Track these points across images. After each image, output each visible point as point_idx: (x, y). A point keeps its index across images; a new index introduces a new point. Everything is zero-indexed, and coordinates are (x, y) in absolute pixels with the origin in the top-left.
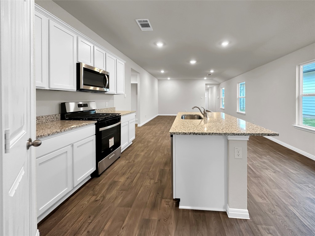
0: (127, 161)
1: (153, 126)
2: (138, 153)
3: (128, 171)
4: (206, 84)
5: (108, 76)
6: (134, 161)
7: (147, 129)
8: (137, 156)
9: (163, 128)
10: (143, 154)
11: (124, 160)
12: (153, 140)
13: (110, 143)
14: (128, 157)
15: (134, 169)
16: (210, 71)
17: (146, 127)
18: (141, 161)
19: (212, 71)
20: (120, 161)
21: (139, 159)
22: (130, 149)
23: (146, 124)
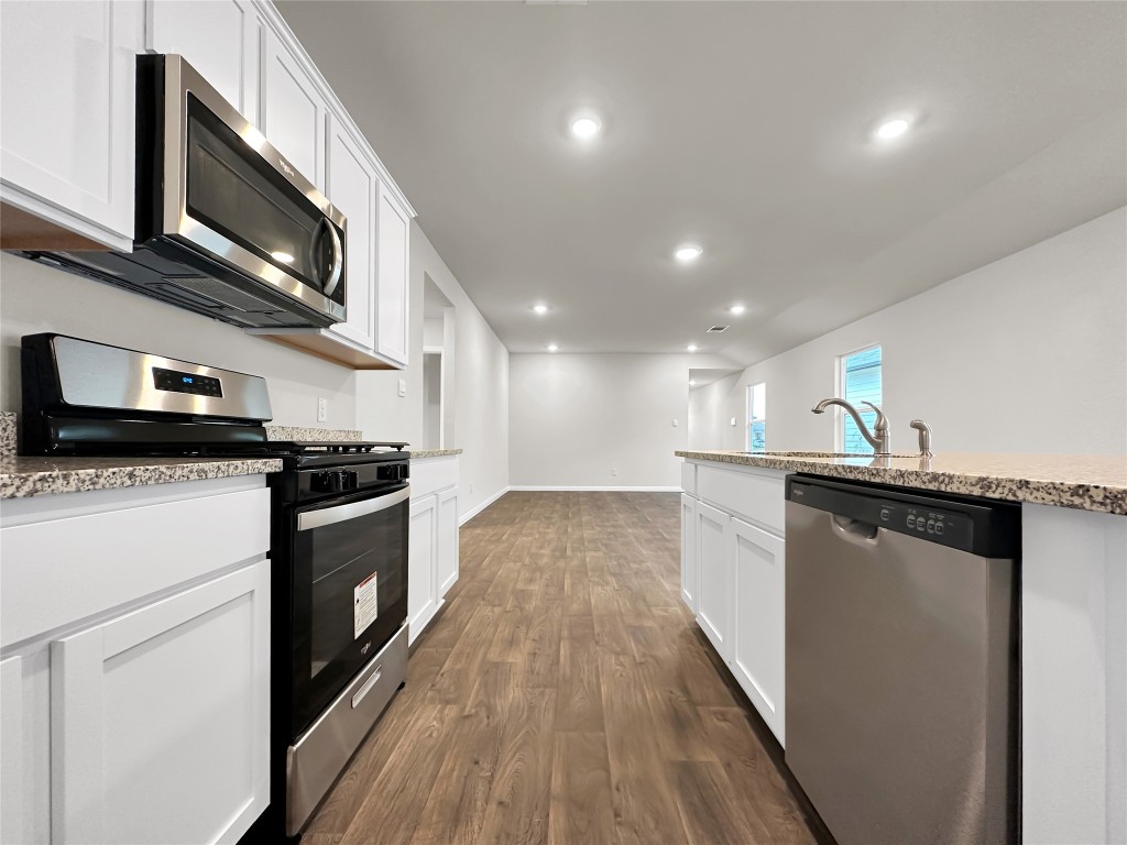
0: (451, 712)
1: (509, 530)
2: (493, 656)
3: (481, 789)
4: (693, 373)
5: (342, 234)
6: (490, 710)
7: (487, 537)
8: (494, 675)
9: (551, 534)
10: (518, 658)
11: (432, 701)
12: (535, 587)
13: (357, 608)
14: (444, 682)
15: (509, 767)
16: (728, 309)
17: (478, 531)
18: (531, 708)
19: (738, 310)
20: (409, 711)
21: (513, 694)
22: (442, 634)
23: (475, 519)
